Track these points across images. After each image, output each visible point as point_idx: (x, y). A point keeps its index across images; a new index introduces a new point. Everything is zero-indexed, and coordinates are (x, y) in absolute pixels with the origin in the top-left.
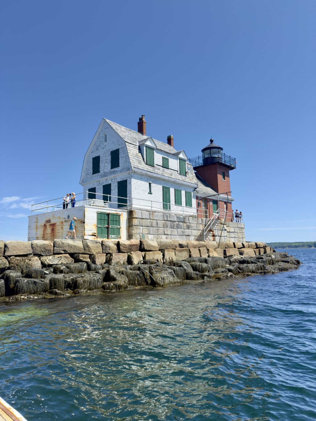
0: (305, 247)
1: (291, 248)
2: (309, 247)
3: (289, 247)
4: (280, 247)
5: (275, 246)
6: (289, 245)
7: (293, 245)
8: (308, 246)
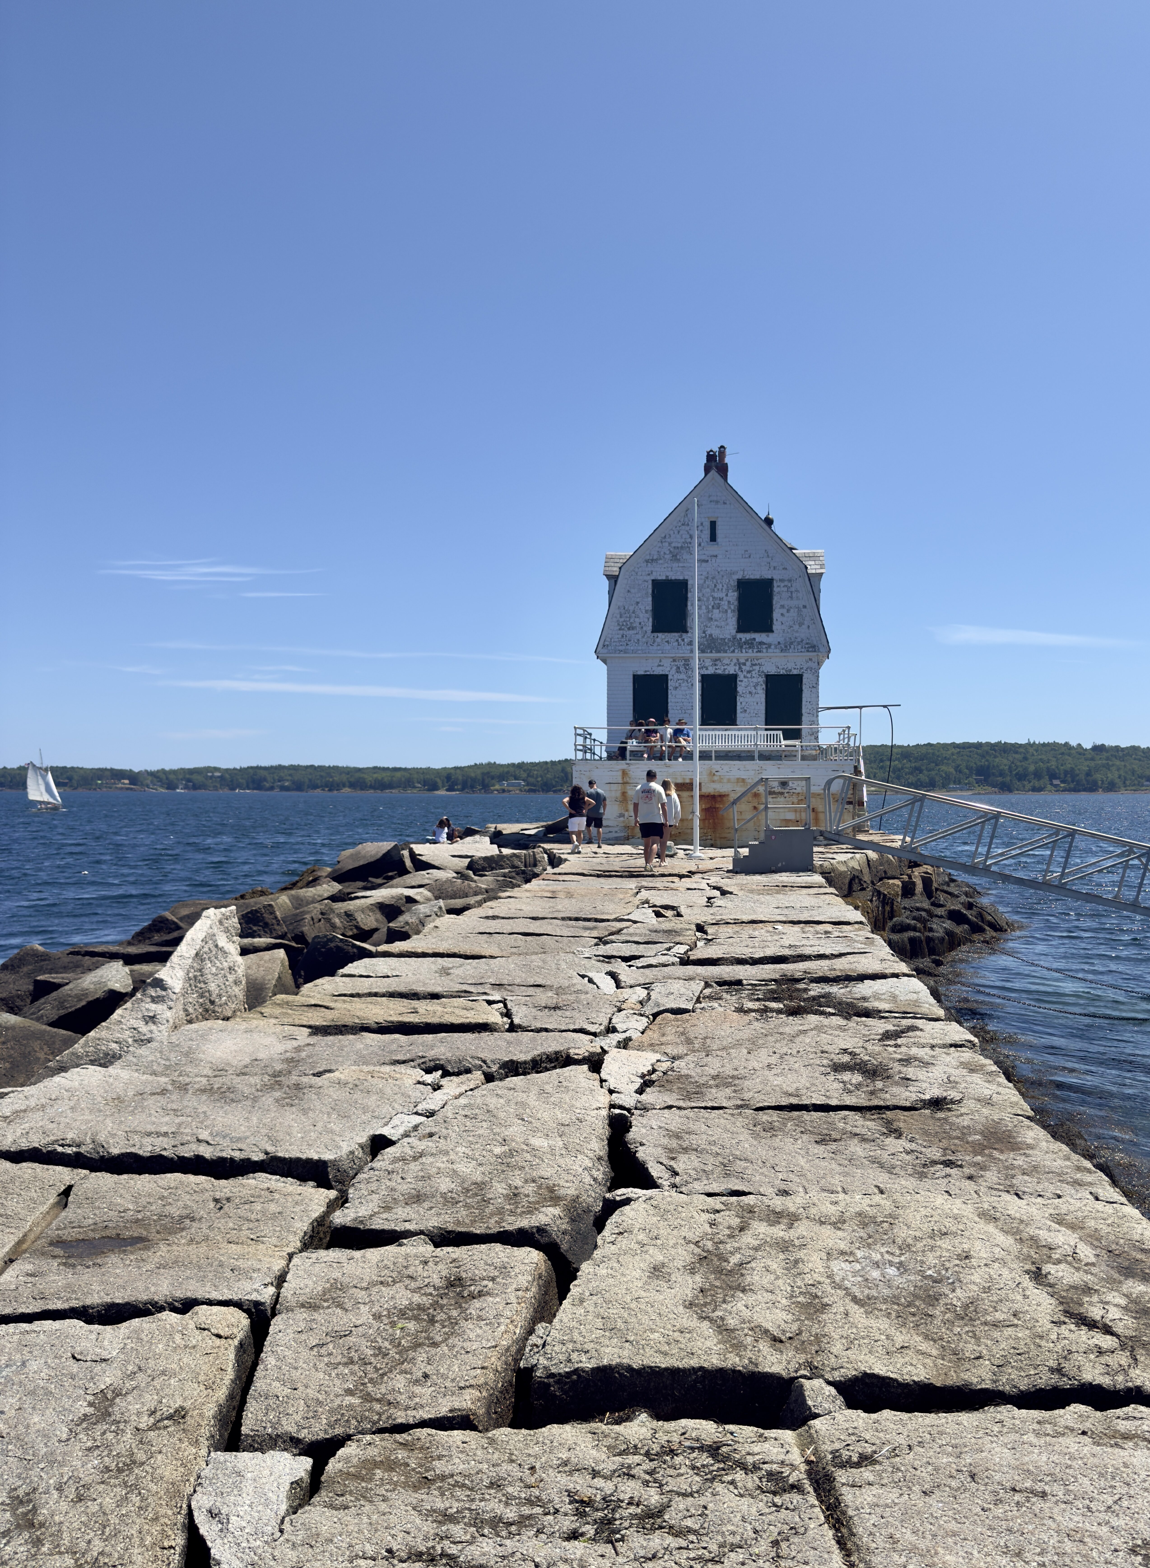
0: (414, 787)
1: (362, 789)
2: (429, 790)
3: (353, 785)
4: (315, 787)
5: (294, 782)
6: (352, 780)
7: (369, 778)
8: (425, 783)
